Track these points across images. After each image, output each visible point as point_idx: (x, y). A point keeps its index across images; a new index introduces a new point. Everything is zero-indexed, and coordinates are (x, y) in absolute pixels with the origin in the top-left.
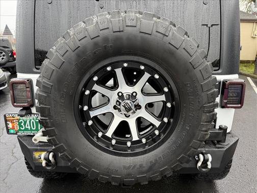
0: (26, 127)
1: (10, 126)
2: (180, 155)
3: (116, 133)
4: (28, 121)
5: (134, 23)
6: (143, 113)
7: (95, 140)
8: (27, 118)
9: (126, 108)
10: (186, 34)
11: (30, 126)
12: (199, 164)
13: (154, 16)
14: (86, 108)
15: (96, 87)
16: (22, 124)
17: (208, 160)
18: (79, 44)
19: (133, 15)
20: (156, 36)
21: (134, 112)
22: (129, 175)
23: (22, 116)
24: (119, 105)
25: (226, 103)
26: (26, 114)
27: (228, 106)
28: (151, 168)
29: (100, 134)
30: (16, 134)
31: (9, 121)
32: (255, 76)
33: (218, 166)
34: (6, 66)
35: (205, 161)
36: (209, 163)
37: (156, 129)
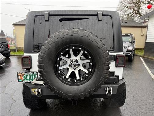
0: (27, 78)
1: (20, 78)
2: (96, 84)
3: (70, 76)
4: (28, 76)
5: (77, 33)
6: (81, 68)
7: (61, 79)
8: (28, 74)
9: (74, 65)
10: (96, 36)
11: (29, 78)
12: (107, 92)
13: (84, 30)
14: (58, 66)
15: (62, 57)
16: (25, 77)
17: (110, 90)
18: (56, 40)
19: (76, 30)
20: (85, 37)
21: (77, 67)
22: (76, 94)
23: (26, 73)
24: (71, 64)
25: (118, 65)
26: (28, 72)
27: (119, 66)
28: (85, 91)
29: (63, 77)
30: (22, 82)
31: (19, 75)
32: (144, 56)
33: (115, 93)
34: (4, 53)
35: (110, 91)
36: (111, 92)
37: (87, 74)
